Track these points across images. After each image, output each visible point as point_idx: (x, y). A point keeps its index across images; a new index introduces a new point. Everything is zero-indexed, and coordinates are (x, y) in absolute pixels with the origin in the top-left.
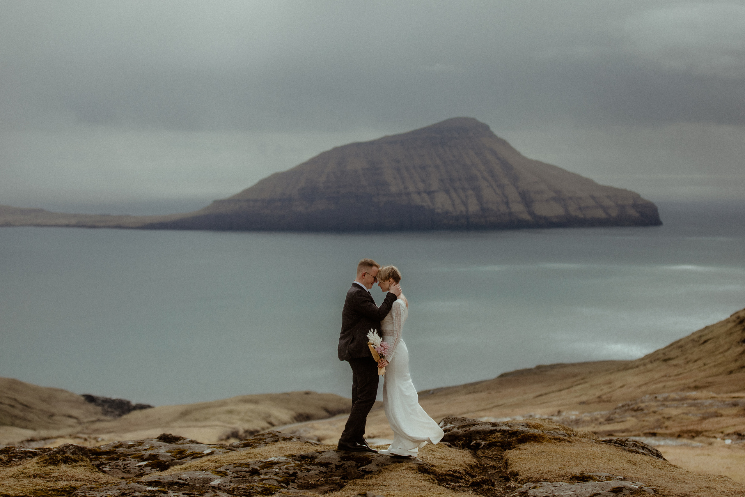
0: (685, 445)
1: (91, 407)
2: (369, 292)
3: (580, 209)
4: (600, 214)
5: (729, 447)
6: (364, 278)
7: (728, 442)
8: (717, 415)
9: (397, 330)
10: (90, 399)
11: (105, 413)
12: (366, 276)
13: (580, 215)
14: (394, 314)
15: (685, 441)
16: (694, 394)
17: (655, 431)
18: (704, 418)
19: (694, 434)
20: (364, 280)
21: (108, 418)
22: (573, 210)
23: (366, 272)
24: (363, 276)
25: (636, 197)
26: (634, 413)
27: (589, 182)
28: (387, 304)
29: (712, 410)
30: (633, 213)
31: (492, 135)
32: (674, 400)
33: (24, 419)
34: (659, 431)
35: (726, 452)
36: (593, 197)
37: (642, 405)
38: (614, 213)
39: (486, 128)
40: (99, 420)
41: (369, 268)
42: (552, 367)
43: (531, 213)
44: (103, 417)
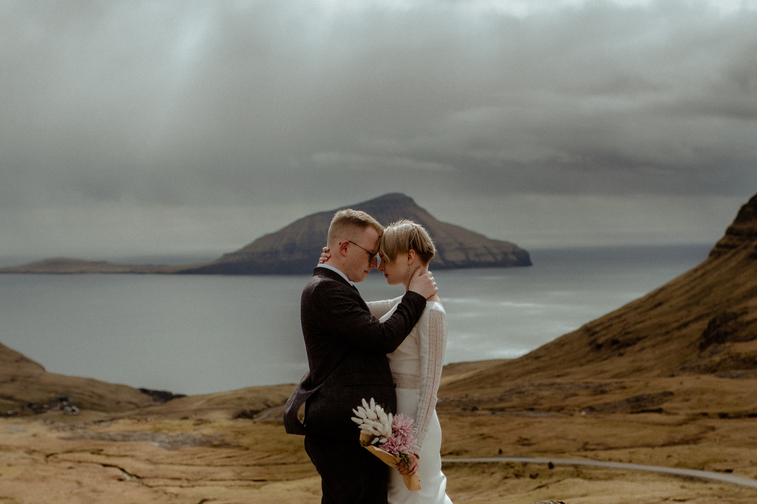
0: (553, 416)
1: (145, 396)
2: (353, 285)
3: (477, 255)
4: (490, 259)
5: (584, 417)
6: (344, 256)
7: (583, 413)
8: (575, 395)
9: (432, 376)
10: (144, 391)
11: (155, 400)
12: (351, 249)
13: (477, 260)
14: (425, 338)
15: (553, 413)
16: (559, 380)
17: (534, 407)
18: (566, 397)
19: (560, 409)
20: (344, 259)
21: (157, 403)
22: (472, 258)
23: (350, 240)
24: (342, 249)
25: (514, 247)
26: (517, 395)
27: (482, 238)
28: (404, 316)
29: (572, 391)
30: (513, 258)
31: (415, 205)
32: (545, 385)
33: (100, 405)
34: (536, 407)
35: (582, 420)
36: (485, 247)
37: (523, 389)
38: (500, 258)
39: (411, 200)
40: (150, 405)
41: (358, 230)
42: (459, 364)
43: (443, 259)
44: (153, 403)
